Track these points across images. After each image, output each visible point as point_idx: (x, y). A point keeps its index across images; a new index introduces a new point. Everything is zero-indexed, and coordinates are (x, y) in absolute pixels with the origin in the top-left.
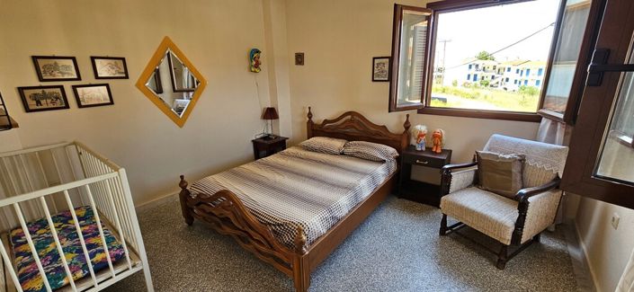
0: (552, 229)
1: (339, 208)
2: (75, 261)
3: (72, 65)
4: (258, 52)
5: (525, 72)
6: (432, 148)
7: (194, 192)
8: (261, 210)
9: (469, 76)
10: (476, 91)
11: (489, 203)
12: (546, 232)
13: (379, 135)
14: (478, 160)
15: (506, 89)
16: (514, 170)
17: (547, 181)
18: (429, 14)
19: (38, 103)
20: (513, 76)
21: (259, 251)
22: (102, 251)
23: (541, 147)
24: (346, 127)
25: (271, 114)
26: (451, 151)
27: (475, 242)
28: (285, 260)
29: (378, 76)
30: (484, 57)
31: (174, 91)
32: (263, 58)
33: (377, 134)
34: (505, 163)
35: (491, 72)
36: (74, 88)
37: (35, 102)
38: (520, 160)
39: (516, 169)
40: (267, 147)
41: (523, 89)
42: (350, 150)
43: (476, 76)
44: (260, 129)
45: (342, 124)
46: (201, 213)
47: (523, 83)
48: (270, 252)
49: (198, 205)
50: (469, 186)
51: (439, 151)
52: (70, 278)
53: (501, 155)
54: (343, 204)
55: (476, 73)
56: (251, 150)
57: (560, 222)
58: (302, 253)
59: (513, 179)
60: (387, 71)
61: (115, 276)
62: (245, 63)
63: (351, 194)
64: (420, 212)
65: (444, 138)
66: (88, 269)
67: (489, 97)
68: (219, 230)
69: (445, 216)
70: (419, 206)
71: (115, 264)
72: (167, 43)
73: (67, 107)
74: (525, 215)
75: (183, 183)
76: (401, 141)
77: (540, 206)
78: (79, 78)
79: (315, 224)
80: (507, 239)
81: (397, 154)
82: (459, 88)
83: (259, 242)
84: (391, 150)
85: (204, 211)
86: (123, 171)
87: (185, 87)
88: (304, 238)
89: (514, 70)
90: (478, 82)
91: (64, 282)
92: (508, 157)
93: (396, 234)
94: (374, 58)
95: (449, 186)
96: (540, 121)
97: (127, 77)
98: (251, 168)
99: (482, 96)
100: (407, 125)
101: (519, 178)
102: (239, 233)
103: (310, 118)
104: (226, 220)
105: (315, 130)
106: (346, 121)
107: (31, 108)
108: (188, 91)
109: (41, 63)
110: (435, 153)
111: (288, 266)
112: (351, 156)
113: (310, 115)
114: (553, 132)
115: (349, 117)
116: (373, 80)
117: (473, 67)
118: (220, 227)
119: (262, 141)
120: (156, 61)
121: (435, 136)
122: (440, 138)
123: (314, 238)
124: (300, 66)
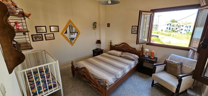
0: (192, 88)
1: (118, 75)
2: (44, 85)
3: (45, 28)
4: (96, 23)
5: (189, 27)
6: (150, 57)
7: (75, 66)
8: (94, 74)
9: (167, 28)
10: (170, 33)
11: (169, 78)
12: (190, 89)
13: (133, 51)
14: (166, 62)
15: (181, 33)
16: (178, 67)
17: (190, 72)
18: (151, 13)
19: (36, 39)
20: (184, 28)
21: (93, 87)
22: (51, 83)
23: (189, 60)
24: (122, 48)
25: (99, 42)
26: (157, 58)
27: (163, 90)
28: (101, 91)
29: (134, 32)
30: (173, 21)
31: (70, 33)
32: (97, 25)
33: (132, 51)
34: (175, 64)
35: (176, 26)
36: (45, 35)
37: (35, 39)
38: (181, 64)
39: (179, 67)
40: (97, 52)
41: (188, 33)
42: (123, 55)
43: (170, 28)
44: (95, 46)
45: (121, 46)
46: (77, 73)
47: (188, 31)
48: (97, 87)
49: (76, 70)
50: (162, 71)
51: (153, 58)
52: (43, 90)
53: (174, 62)
54: (120, 74)
55: (170, 27)
56: (92, 53)
57: (195, 86)
58: (106, 89)
59: (178, 70)
60: (137, 30)
61: (54, 90)
62: (92, 26)
63: (122, 71)
64: (145, 78)
65: (155, 54)
66: (47, 88)
67: (174, 36)
68: (82, 79)
69: (153, 80)
70: (145, 75)
71: (54, 87)
72: (70, 21)
73: (43, 40)
74: (181, 84)
75: (72, 63)
76: (140, 54)
77: (187, 81)
78: (46, 32)
79: (110, 80)
80: (174, 91)
81: (139, 58)
82: (163, 32)
83: (93, 84)
84: (137, 56)
85: (78, 72)
86: (57, 61)
87: (73, 32)
88: (107, 85)
89: (185, 26)
90: (171, 30)
91: (41, 91)
92: (176, 62)
93: (137, 85)
94: (132, 26)
95: (155, 70)
96: (189, 50)
97: (59, 31)
98: (92, 59)
99: (172, 35)
100: (142, 48)
101: (180, 70)
102: (88, 80)
103: (111, 44)
104: (84, 76)
105: (112, 48)
106: (122, 46)
107: (34, 40)
108: (74, 33)
109: (37, 28)
110: (151, 59)
111: (102, 92)
112: (123, 57)
113: (111, 43)
114: (193, 55)
115: (123, 44)
116: (132, 33)
117: (169, 25)
118: (82, 78)
119: (96, 50)
120: (66, 27)
121: (151, 53)
122: (153, 54)
123: (110, 84)
124: (109, 27)
